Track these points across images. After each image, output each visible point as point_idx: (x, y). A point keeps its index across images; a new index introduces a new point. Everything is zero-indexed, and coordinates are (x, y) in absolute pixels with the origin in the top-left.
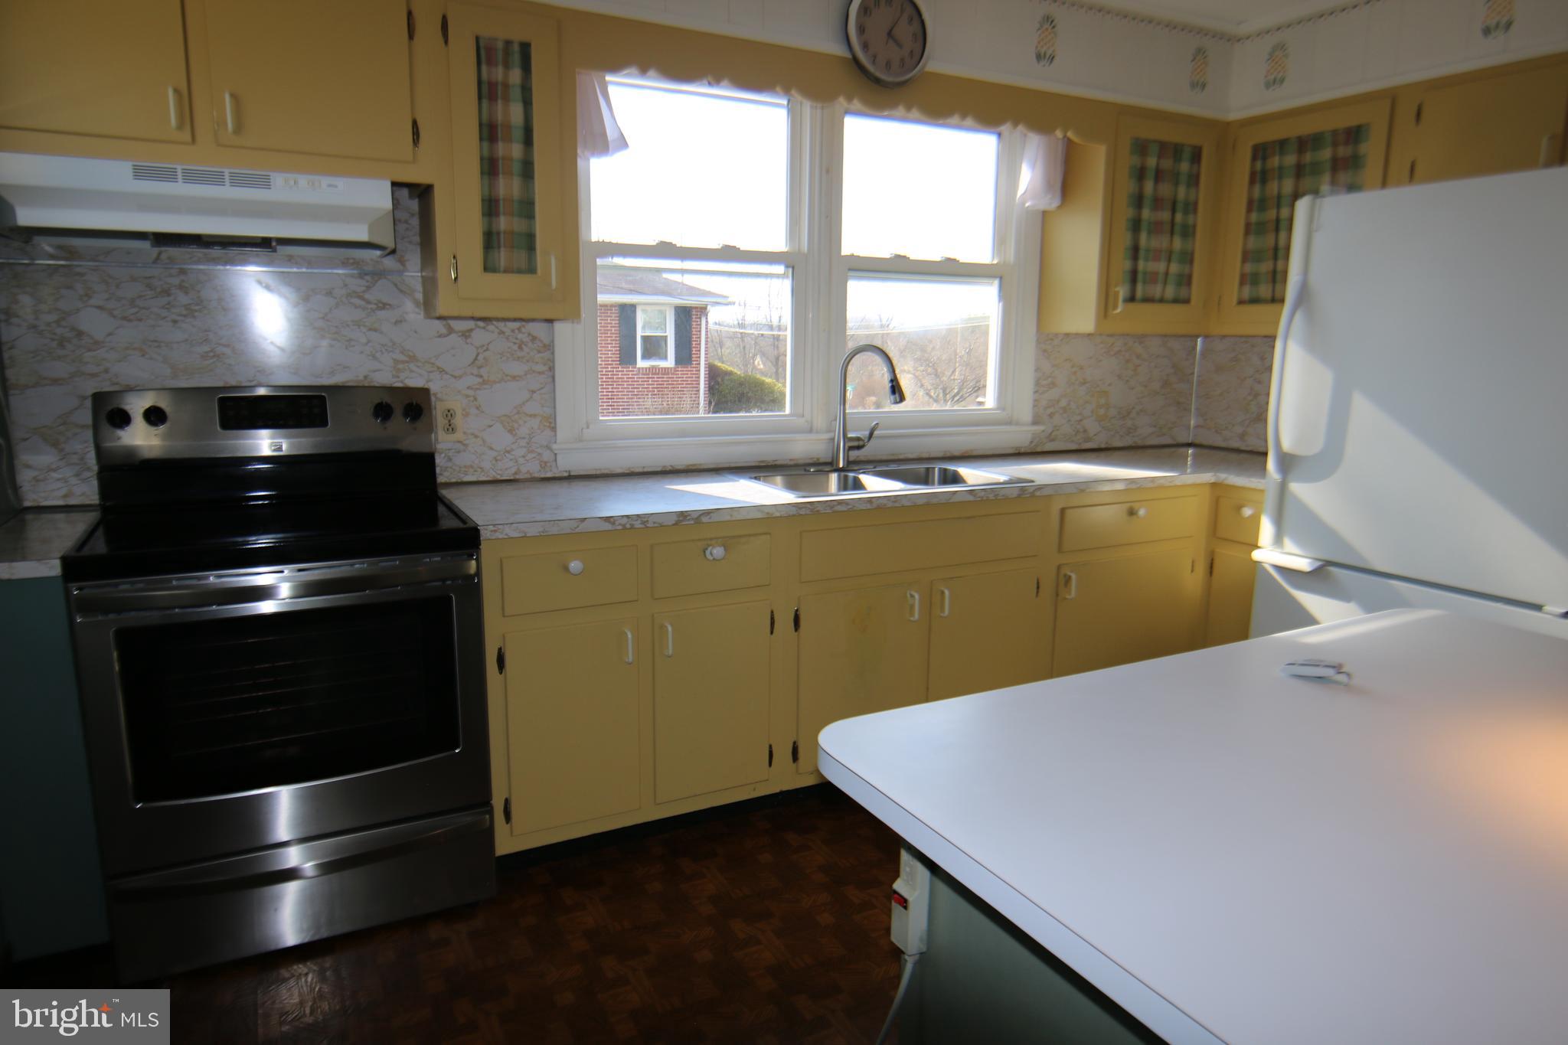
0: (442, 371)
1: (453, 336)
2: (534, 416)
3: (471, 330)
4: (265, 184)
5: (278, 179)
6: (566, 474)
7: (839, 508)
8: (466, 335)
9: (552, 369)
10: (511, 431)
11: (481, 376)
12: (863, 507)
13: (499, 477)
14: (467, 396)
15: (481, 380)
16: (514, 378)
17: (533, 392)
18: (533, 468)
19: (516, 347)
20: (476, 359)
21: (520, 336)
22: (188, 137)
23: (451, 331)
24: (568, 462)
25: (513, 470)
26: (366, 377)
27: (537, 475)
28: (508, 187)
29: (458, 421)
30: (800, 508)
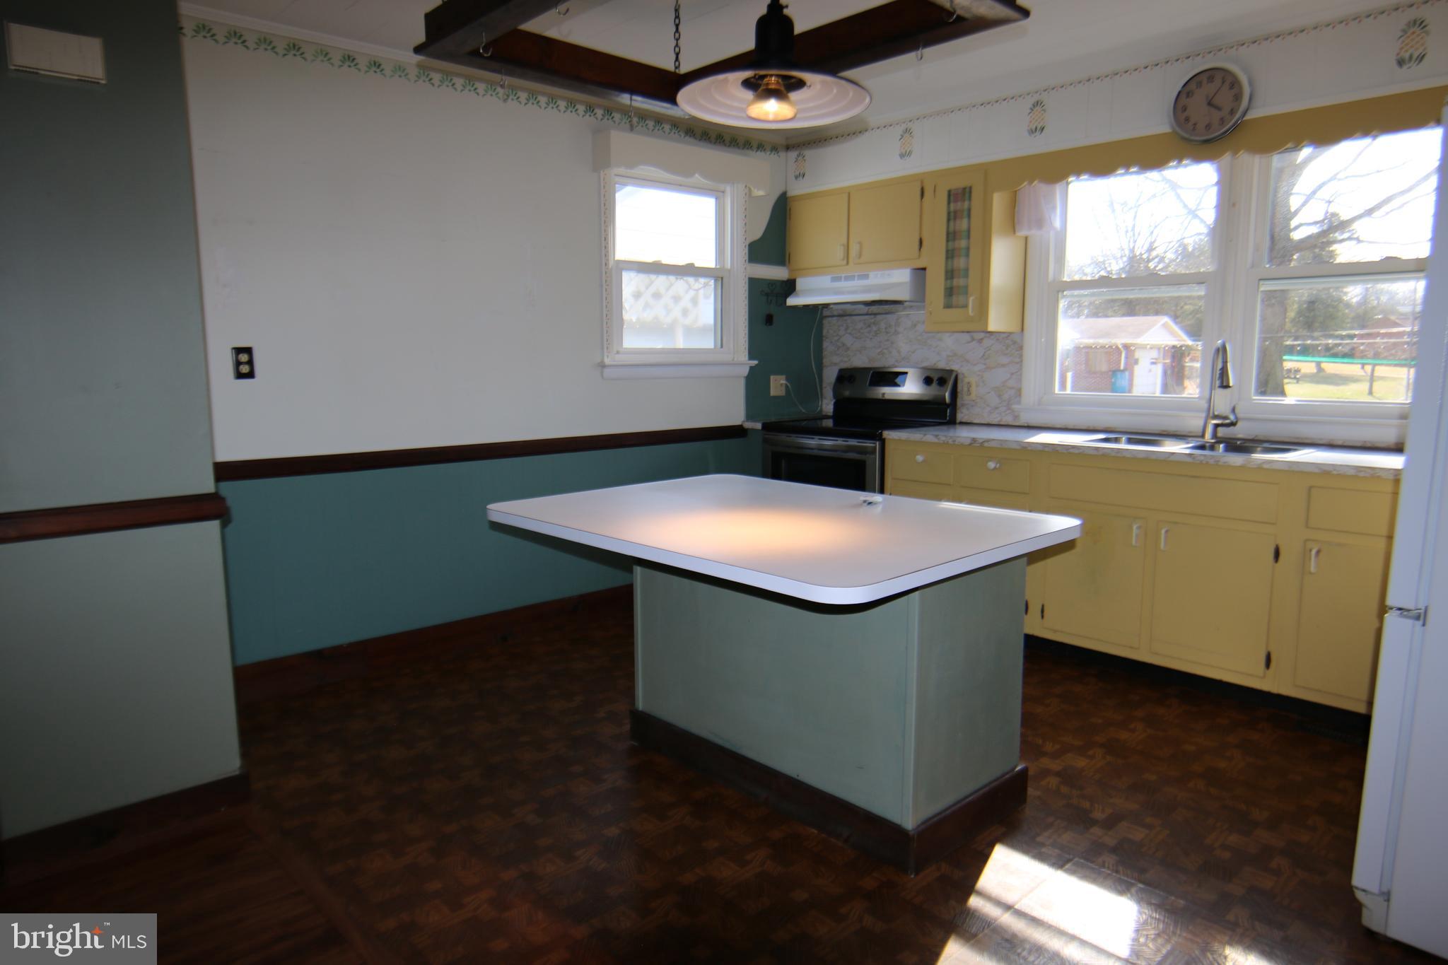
0: (967, 361)
1: (974, 342)
2: (1012, 388)
3: (982, 339)
4: (866, 277)
5: (872, 274)
6: (1026, 425)
7: (1071, 451)
8: (980, 341)
9: (1022, 361)
10: (999, 396)
11: (985, 364)
12: (1092, 452)
13: (990, 423)
14: (979, 375)
15: (984, 367)
16: (1003, 366)
17: (1012, 374)
18: (1008, 419)
19: (1004, 348)
20: (984, 355)
21: (1007, 341)
22: (845, 262)
23: (973, 339)
24: (1025, 418)
25: (999, 419)
26: (935, 364)
27: (1010, 423)
28: (960, 263)
29: (973, 389)
30: (1046, 447)
